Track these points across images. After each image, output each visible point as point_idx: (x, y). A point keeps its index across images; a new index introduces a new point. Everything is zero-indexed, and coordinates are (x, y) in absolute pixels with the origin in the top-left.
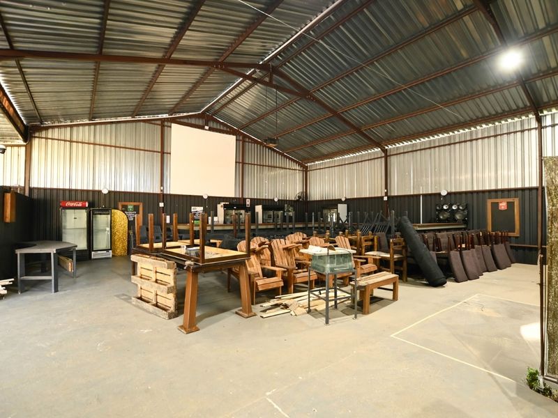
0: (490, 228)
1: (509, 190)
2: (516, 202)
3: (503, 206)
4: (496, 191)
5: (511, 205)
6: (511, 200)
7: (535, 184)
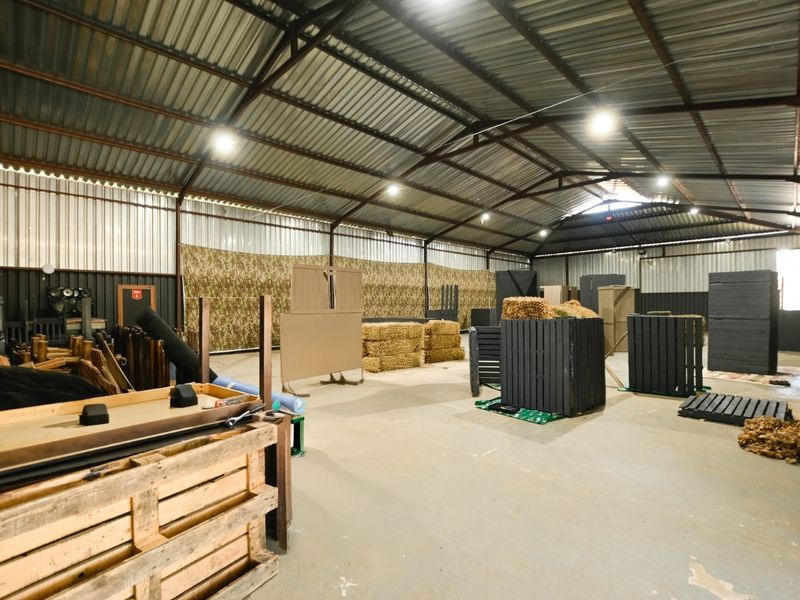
0: (121, 323)
1: (145, 276)
2: (153, 289)
3: (137, 294)
4: (129, 275)
5: (147, 294)
6: (146, 287)
7: (171, 271)
